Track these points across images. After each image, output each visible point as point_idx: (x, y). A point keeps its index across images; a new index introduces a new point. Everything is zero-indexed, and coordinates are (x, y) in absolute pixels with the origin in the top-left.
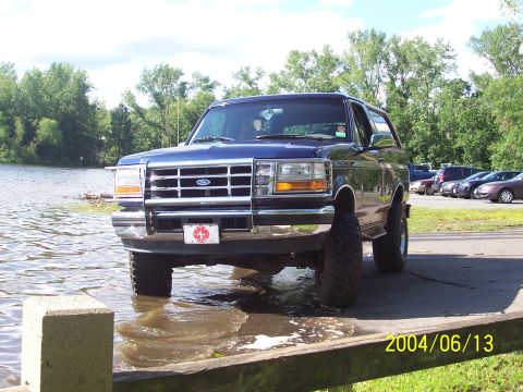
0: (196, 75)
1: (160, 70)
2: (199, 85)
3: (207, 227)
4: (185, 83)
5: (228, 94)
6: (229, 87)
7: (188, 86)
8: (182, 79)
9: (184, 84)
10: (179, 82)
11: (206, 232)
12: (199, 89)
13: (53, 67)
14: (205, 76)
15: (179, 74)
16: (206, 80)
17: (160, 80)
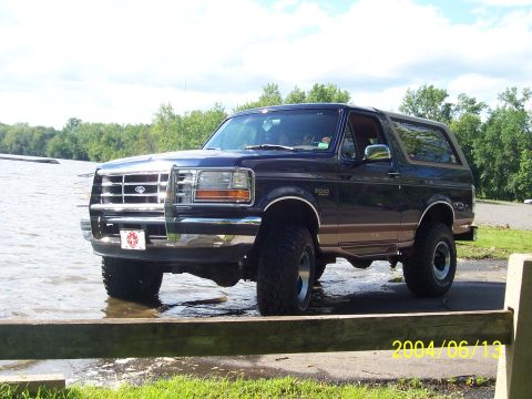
0: (461, 96)
1: (425, 91)
2: (464, 107)
3: (136, 232)
4: (450, 105)
5: (494, 115)
6: (494, 108)
7: (453, 108)
8: (447, 100)
9: (448, 106)
10: (443, 104)
11: (135, 238)
12: (465, 111)
13: (316, 88)
14: (471, 97)
15: (444, 95)
16: (473, 102)
17: (425, 101)
